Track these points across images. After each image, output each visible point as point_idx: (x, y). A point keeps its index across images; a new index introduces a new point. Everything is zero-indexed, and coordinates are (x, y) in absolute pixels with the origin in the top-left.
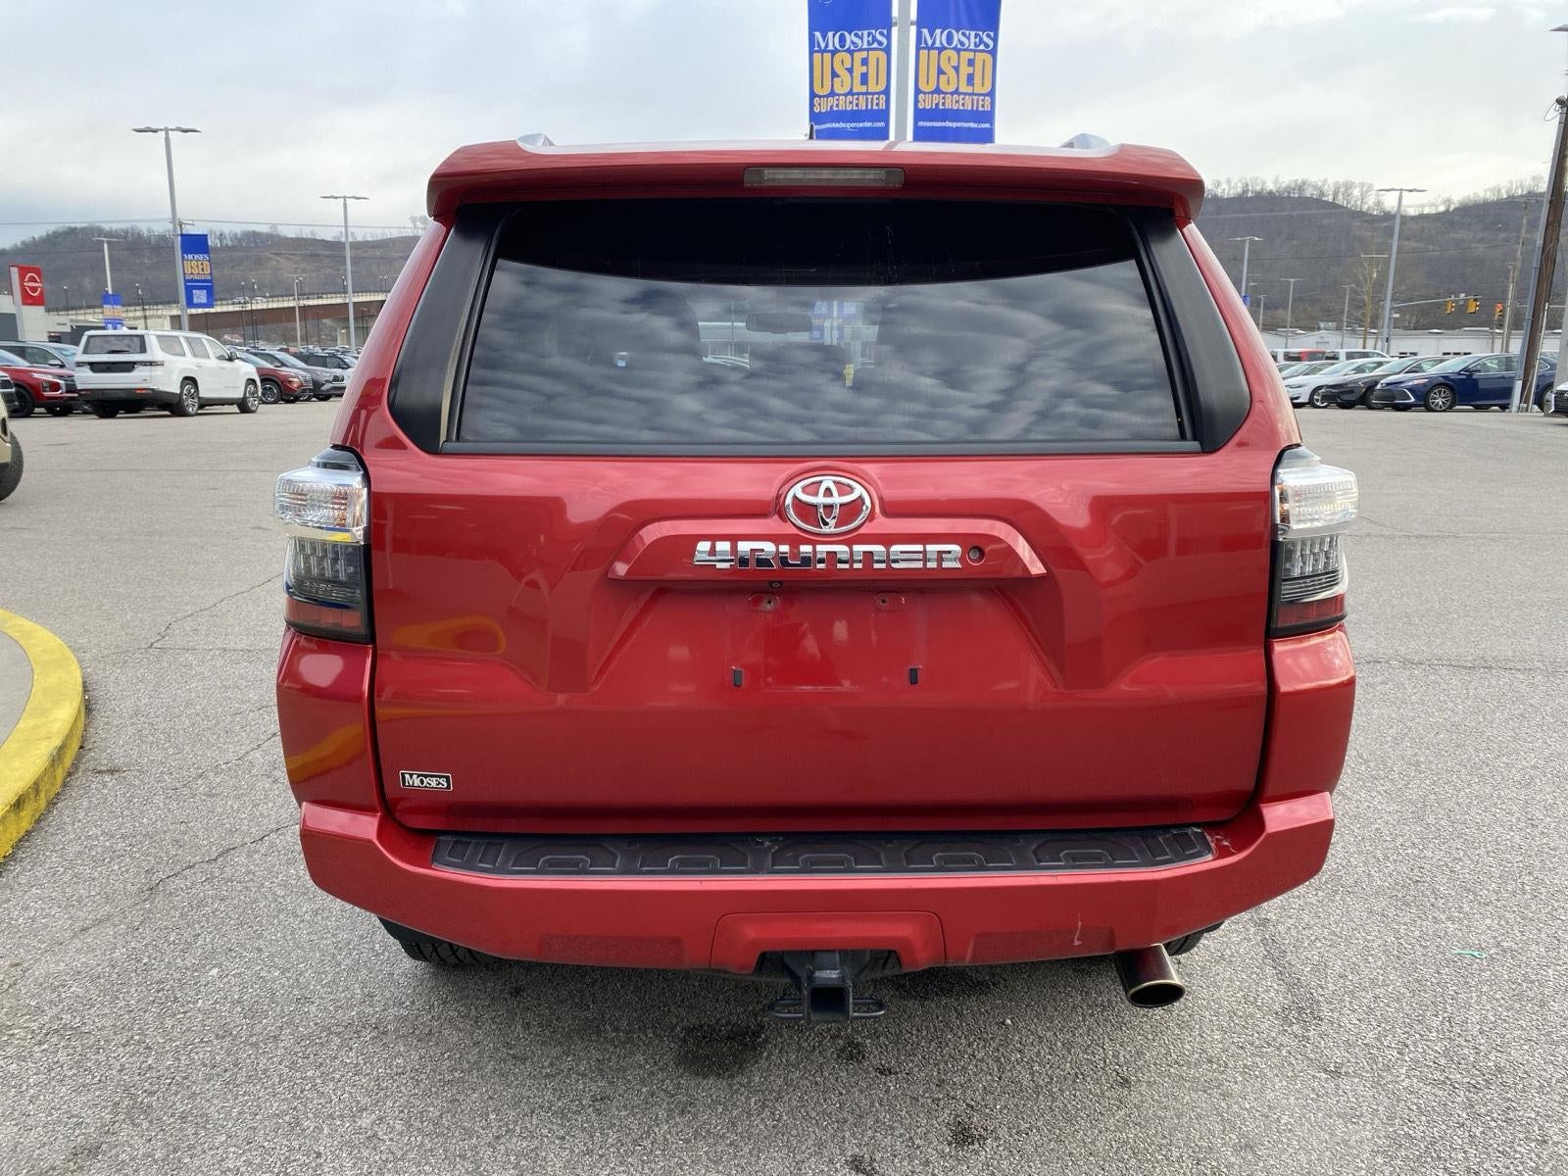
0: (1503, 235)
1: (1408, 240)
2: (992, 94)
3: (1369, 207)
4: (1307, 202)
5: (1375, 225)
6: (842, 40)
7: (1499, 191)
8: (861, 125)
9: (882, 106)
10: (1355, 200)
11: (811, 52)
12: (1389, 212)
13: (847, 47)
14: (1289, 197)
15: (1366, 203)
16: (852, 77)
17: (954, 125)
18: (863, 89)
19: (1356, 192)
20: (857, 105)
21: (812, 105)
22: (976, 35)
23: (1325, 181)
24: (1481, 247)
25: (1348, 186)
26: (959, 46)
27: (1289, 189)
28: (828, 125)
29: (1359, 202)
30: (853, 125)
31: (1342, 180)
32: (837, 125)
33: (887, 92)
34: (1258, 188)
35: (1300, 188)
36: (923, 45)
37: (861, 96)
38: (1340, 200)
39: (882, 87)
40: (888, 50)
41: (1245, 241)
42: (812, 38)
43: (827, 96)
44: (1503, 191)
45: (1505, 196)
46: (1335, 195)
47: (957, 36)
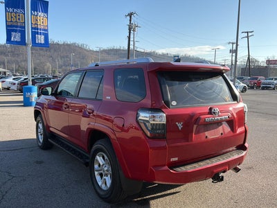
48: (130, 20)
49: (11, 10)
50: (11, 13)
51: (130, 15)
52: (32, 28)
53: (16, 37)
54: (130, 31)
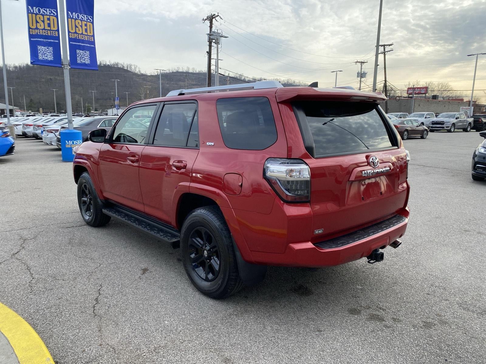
0: (172, 82)
1: (149, 82)
2: (93, 36)
3: (137, 72)
4: (119, 69)
5: (139, 77)
6: (39, 11)
7: (170, 70)
8: (49, 41)
9: (57, 35)
10: (133, 69)
11: (28, 13)
12: (143, 74)
13: (41, 13)
14: (114, 67)
15: (136, 71)
16: (44, 24)
17: (83, 44)
18: (49, 28)
19: (133, 67)
20: (47, 34)
21: (29, 31)
22: (87, 17)
23: (124, 63)
24: (168, 85)
25: (131, 66)
26: (81, 19)
27: (114, 65)
28: (37, 39)
29: (134, 70)
30: (46, 40)
31: (129, 63)
32: (40, 40)
33: (58, 30)
34: (104, 63)
35: (117, 65)
36: (69, 17)
37: (48, 31)
38: (129, 69)
39: (56, 29)
40: (57, 17)
41: (115, 81)
42: (28, 8)
43: (35, 29)
44: (171, 70)
45: (171, 72)
46: (127, 67)
47: (80, 16)
48: (211, 27)
49: (36, 10)
50: (36, 14)
51: (211, 18)
52: (70, 40)
53: (45, 53)
54: (210, 43)
